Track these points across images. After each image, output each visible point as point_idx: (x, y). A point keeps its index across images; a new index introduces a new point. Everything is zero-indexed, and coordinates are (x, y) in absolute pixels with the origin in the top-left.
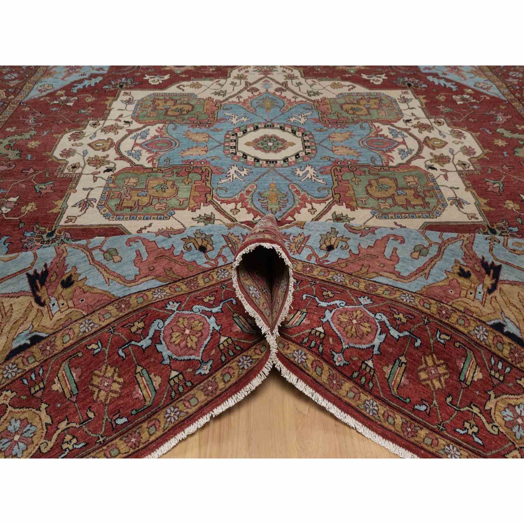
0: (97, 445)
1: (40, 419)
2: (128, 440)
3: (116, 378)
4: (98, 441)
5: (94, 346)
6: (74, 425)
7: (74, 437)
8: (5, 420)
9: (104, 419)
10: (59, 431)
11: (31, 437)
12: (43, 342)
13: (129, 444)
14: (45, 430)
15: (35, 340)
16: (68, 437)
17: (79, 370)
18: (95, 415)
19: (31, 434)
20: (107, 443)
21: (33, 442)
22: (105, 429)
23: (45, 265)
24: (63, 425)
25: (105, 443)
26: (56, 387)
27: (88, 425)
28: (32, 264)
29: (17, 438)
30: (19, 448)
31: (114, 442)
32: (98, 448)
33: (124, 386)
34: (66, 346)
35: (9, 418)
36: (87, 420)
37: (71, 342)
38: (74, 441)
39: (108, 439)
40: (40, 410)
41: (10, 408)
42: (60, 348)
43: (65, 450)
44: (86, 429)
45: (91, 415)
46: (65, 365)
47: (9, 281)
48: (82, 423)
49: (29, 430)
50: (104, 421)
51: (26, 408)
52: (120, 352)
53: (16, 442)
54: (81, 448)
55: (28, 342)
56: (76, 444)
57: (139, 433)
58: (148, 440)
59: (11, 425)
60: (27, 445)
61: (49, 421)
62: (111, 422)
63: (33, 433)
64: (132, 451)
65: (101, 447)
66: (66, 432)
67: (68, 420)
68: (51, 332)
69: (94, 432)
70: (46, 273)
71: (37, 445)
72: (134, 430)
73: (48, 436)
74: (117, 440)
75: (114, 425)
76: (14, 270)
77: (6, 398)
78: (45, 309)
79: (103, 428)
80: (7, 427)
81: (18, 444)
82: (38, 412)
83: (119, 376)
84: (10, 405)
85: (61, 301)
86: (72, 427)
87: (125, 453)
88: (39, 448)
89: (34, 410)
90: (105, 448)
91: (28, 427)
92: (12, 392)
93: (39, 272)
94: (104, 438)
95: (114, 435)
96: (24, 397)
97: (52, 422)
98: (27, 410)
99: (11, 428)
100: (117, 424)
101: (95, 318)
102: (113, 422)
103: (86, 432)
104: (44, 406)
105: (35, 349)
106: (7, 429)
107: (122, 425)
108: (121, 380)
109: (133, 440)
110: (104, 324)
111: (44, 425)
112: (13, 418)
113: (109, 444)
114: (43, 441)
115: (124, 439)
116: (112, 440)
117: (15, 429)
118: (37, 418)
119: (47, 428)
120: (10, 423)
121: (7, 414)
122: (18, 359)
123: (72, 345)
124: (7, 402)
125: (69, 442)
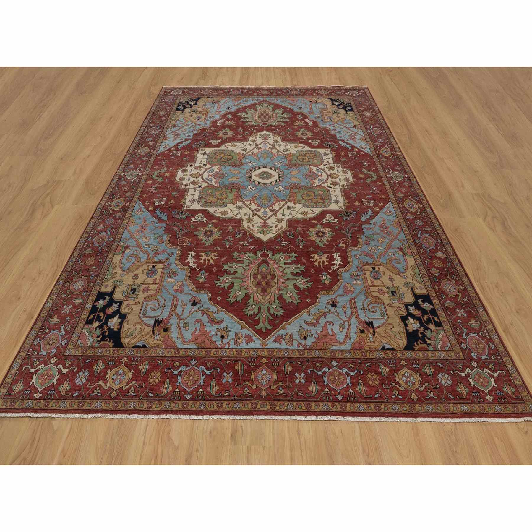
0: (139, 398)
2: (148, 404)
3: (159, 378)
5: (159, 361)
6: (137, 385)
7: (134, 390)
8: (120, 368)
10: (131, 384)
12: (146, 349)
13: (148, 406)
15: (144, 346)
16: (132, 389)
17: (150, 366)
21: (122, 383)
22: (144, 394)
23: (163, 318)
24: (134, 383)
25: (141, 399)
26: (140, 367)
27: (140, 388)
28: (159, 316)
30: (117, 382)
32: (138, 400)
33: (160, 382)
34: (151, 355)
36: (141, 386)
37: (154, 355)
41: (123, 365)
42: (149, 355)
43: (129, 393)
44: (139, 390)
45: (144, 385)
46: (147, 362)
47: (149, 319)
48: (139, 386)
49: (123, 377)
52: (166, 370)
55: (142, 346)
56: (133, 393)
57: (153, 404)
58: (154, 409)
60: (120, 382)
61: (131, 378)
63: (124, 379)
64: (147, 409)
66: (133, 386)
67: (136, 382)
68: (150, 347)
69: (141, 392)
70: (161, 321)
71: (123, 385)
72: (152, 401)
73: (128, 384)
74: (145, 401)
76: (152, 315)
78: (153, 336)
80: (118, 371)
81: (118, 380)
82: (130, 372)
83: (160, 378)
85: (160, 336)
88: (123, 387)
89: (129, 370)
90: (140, 401)
92: (127, 359)
93: (159, 320)
94: (143, 397)
95: (146, 398)
96: (129, 364)
98: (127, 369)
101: (166, 351)
102: (148, 393)
104: (132, 371)
105: (142, 349)
107: (150, 396)
108: (160, 380)
109: (150, 405)
110: (167, 355)
111: (129, 378)
112: (122, 368)
113: (142, 401)
114: (125, 385)
115: (148, 402)
118: (128, 374)
119: (129, 380)
120: (120, 370)
121: (121, 366)
122: (135, 350)
123: (154, 356)
124: (123, 362)
125: (132, 391)
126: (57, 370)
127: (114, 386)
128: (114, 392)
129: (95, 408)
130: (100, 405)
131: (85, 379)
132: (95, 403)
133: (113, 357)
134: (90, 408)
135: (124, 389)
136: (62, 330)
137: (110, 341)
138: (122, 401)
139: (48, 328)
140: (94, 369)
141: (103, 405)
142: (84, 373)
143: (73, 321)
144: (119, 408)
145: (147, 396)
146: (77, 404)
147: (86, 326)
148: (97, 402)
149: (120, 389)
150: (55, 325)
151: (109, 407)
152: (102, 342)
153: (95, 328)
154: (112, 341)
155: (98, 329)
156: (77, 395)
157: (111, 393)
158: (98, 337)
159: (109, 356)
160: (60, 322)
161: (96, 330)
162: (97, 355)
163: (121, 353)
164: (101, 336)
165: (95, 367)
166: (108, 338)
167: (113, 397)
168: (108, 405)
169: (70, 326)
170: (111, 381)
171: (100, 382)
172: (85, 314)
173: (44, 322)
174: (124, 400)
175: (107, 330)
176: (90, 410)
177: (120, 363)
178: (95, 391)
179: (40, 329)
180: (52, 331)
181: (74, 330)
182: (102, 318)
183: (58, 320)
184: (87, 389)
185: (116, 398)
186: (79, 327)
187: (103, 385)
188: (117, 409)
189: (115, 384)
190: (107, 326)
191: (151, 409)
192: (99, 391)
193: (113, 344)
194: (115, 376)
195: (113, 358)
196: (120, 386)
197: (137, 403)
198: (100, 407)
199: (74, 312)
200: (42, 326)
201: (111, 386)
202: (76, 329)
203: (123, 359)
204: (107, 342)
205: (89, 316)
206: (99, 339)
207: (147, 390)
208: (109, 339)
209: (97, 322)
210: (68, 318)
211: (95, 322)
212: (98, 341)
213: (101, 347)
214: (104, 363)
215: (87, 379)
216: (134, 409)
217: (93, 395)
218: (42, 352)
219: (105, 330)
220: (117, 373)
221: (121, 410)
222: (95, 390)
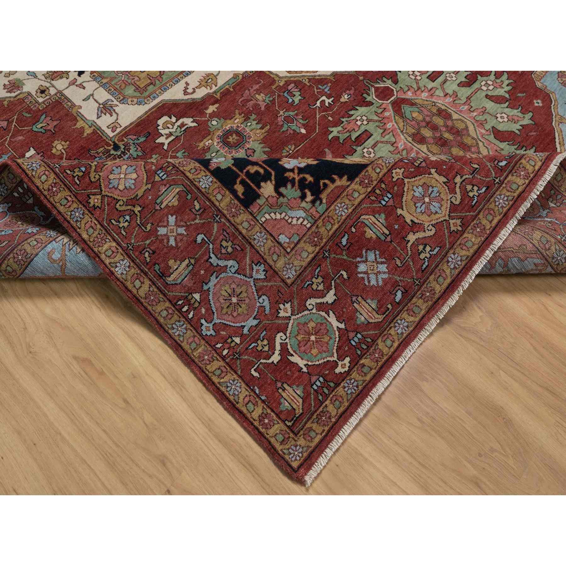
0: (496, 185)
1: (437, 180)
2: (518, 175)
4: (495, 183)
6: (467, 176)
7: (473, 186)
8: (408, 189)
9: (487, 166)
10: (458, 185)
11: (439, 196)
13: (522, 177)
14: (446, 188)
16: (469, 187)
18: (479, 165)
19: (437, 193)
20: (503, 182)
21: (443, 200)
22: (494, 171)
24: (458, 180)
27: (478, 173)
29: (427, 200)
30: (435, 207)
31: (508, 179)
32: (499, 187)
35: (411, 188)
36: (476, 170)
38: (476, 188)
39: (502, 178)
40: (431, 174)
41: (406, 180)
43: (473, 197)
44: (479, 177)
45: (476, 166)
48: (473, 173)
49: (432, 191)
50: (489, 166)
51: (419, 176)
53: (429, 203)
54: (485, 191)
56: (478, 190)
57: (523, 167)
58: (535, 170)
59: (415, 192)
60: (439, 203)
61: (445, 180)
62: (496, 166)
63: (438, 192)
64: (527, 181)
65: (501, 186)
66: (464, 183)
67: (460, 175)
69: (487, 176)
71: (447, 200)
72: (518, 166)
73: (452, 191)
74: (510, 176)
75: (500, 168)
77: (398, 174)
79: (492, 171)
80: (413, 194)
81: (432, 204)
82: (431, 176)
84: (405, 178)
86: (466, 178)
87: (523, 184)
88: (451, 202)
89: (427, 175)
90: (504, 185)
91: (431, 189)
92: (400, 169)
94: (499, 178)
95: (505, 174)
96: (413, 170)
97: (448, 179)
98: (420, 177)
99: (417, 194)
100: (501, 166)
102: (497, 166)
103: (480, 179)
106: (414, 195)
107: (505, 165)
109: (522, 173)
111: (442, 184)
112: (413, 186)
113: (506, 182)
114: (451, 196)
115: (515, 174)
116: (506, 178)
117: (421, 194)
118: (434, 181)
119: (446, 185)
120: (413, 190)
121: (406, 185)
124: (401, 177)
125: (472, 190)
126: (314, 311)
127: (437, 216)
128: (451, 222)
129: (457, 271)
130: (459, 258)
131: (382, 263)
132: (445, 267)
133: (373, 190)
134: (449, 281)
135: (457, 203)
136: (222, 263)
137: (333, 181)
138: (481, 216)
139: (191, 292)
140: (374, 236)
141: (464, 253)
142: (366, 261)
143: (216, 229)
144: (488, 227)
145: (502, 169)
146: (421, 301)
147: (255, 211)
148: (448, 262)
149: (453, 208)
150: (193, 274)
151: (474, 244)
152: (324, 196)
153: (274, 194)
154: (335, 177)
155: (282, 190)
156: (403, 293)
157: (449, 227)
158: (303, 197)
159: (368, 196)
160: (197, 261)
161: (280, 194)
162: (343, 218)
163: (378, 174)
164: (307, 191)
165: (369, 234)
166: (322, 182)
167: (460, 229)
168: (469, 244)
169: (224, 244)
170: (424, 218)
171: (412, 238)
172: (219, 197)
173: (165, 295)
174: (480, 212)
175: (301, 176)
176: (453, 281)
177: (401, 183)
178: (422, 256)
179: (180, 310)
180: (205, 288)
181: (244, 237)
182: (262, 171)
183: (187, 261)
184: (406, 268)
185: (465, 226)
186: (246, 225)
187: (420, 235)
188: (488, 232)
189: (436, 212)
190: (292, 170)
191: (532, 176)
192: (428, 249)
193: (345, 177)
194: (419, 205)
195: (378, 191)
196: (447, 206)
197: (505, 191)
198: (461, 261)
199: (195, 219)
200: (174, 305)
201: (433, 222)
202: (244, 232)
203: (394, 175)
204: (332, 186)
205: (234, 193)
206: (309, 198)
207: (489, 164)
208: (326, 181)
209: (262, 184)
210: (200, 238)
211: (259, 187)
212: (313, 202)
213: (330, 203)
214: (374, 212)
215: (384, 260)
216: (511, 203)
217: (426, 264)
218: (243, 327)
219: (297, 179)
220: (415, 200)
221: (497, 225)
222: (419, 254)
